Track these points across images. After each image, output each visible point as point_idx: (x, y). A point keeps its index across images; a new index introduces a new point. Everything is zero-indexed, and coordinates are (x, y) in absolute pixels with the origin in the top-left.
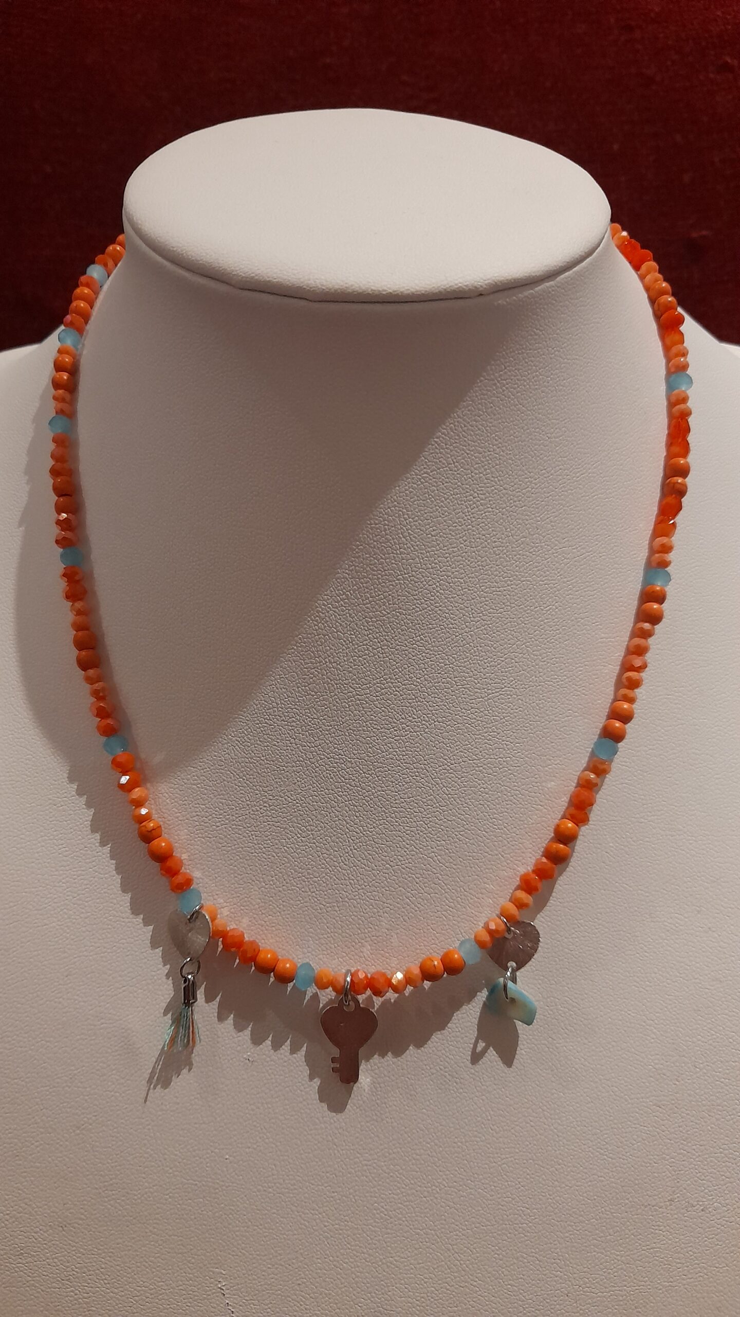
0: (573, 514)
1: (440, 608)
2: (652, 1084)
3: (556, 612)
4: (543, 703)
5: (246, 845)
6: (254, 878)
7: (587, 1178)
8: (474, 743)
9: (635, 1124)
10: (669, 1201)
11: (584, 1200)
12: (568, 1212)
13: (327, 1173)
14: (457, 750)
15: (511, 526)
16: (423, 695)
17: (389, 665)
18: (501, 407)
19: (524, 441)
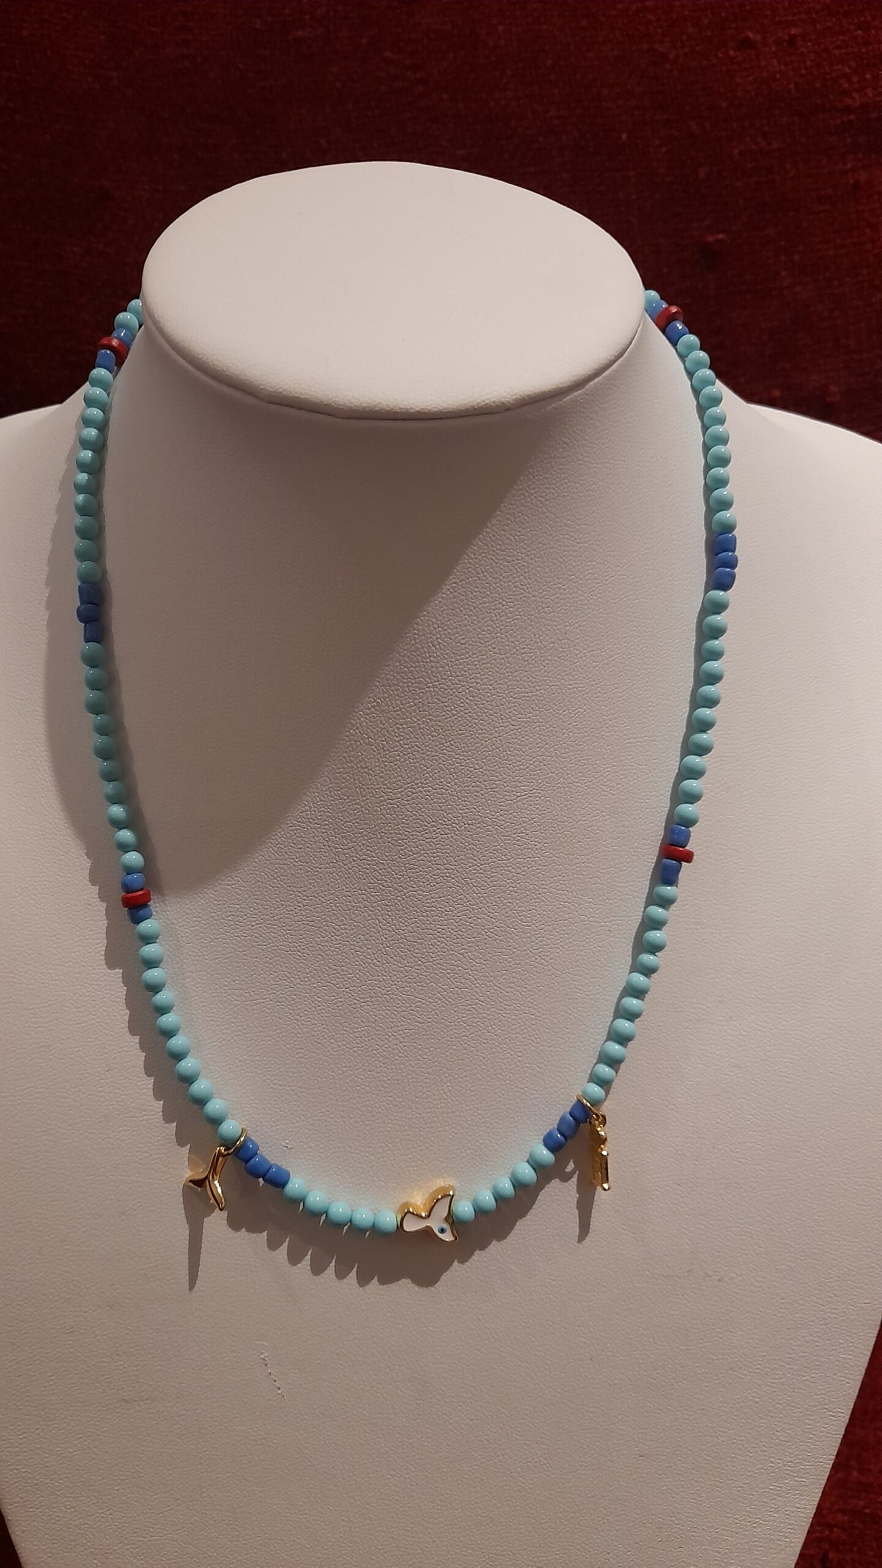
0: (603, 617)
2: (673, 1164)
3: (584, 715)
4: (570, 804)
5: (281, 944)
6: (289, 975)
8: (503, 844)
14: (486, 851)
15: (540, 632)
16: (453, 798)
17: (419, 770)
18: (530, 515)
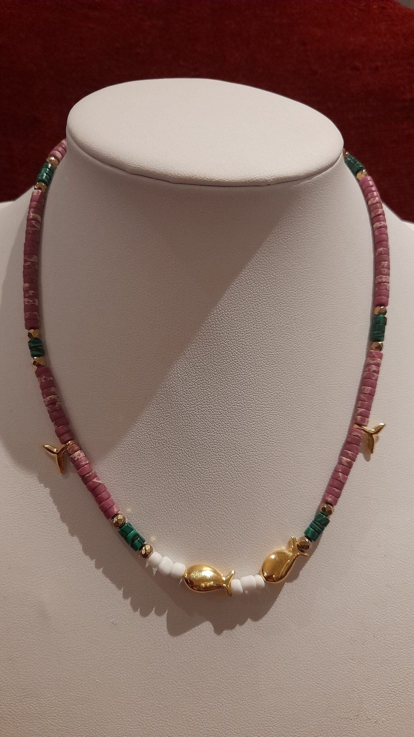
0: (316, 312)
1: (238, 362)
2: (349, 646)
7: (309, 701)
8: (253, 442)
9: (338, 670)
10: (357, 715)
11: (306, 713)
12: (296, 720)
13: (156, 692)
14: (243, 445)
15: (280, 317)
16: (226, 412)
19: (290, 269)
